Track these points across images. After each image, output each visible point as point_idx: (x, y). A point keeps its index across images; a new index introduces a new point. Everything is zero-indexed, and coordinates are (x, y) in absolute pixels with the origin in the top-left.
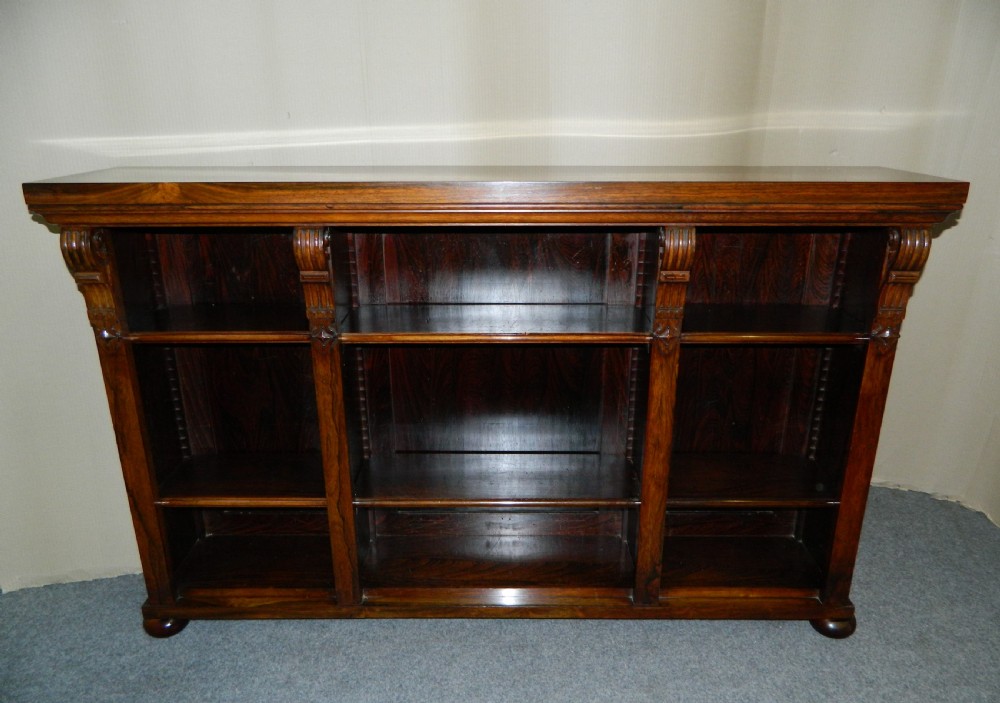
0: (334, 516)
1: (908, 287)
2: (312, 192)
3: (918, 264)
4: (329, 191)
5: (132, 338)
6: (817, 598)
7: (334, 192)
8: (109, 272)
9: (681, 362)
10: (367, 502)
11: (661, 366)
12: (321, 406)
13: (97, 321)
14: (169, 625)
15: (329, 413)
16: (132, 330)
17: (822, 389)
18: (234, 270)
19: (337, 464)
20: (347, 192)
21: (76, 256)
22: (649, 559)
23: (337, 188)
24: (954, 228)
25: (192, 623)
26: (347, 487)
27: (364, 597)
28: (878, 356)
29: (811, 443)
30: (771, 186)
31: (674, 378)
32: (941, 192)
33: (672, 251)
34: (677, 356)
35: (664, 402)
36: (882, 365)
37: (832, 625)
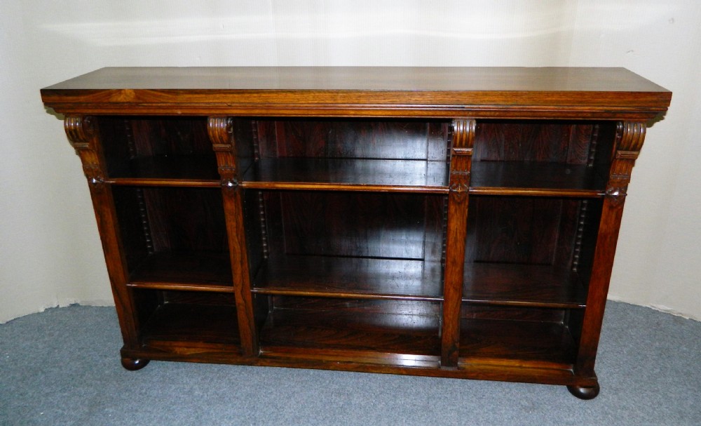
0: (239, 299)
1: (631, 162)
2: (218, 96)
3: (637, 145)
4: (228, 95)
5: (111, 182)
6: (572, 370)
7: (231, 95)
8: (95, 142)
9: (469, 206)
10: (262, 291)
11: (456, 210)
12: (229, 229)
13: (89, 172)
14: (137, 362)
15: (235, 234)
16: (111, 177)
17: (582, 223)
18: (179, 133)
19: (240, 266)
20: (240, 95)
21: (74, 133)
22: (450, 338)
23: (233, 93)
24: (661, 121)
25: (151, 362)
26: (247, 282)
27: (261, 352)
28: (611, 208)
29: (574, 259)
30: (526, 94)
31: (465, 218)
32: (649, 98)
33: (458, 136)
34: (467, 204)
35: (458, 234)
36: (614, 213)
37: (582, 390)
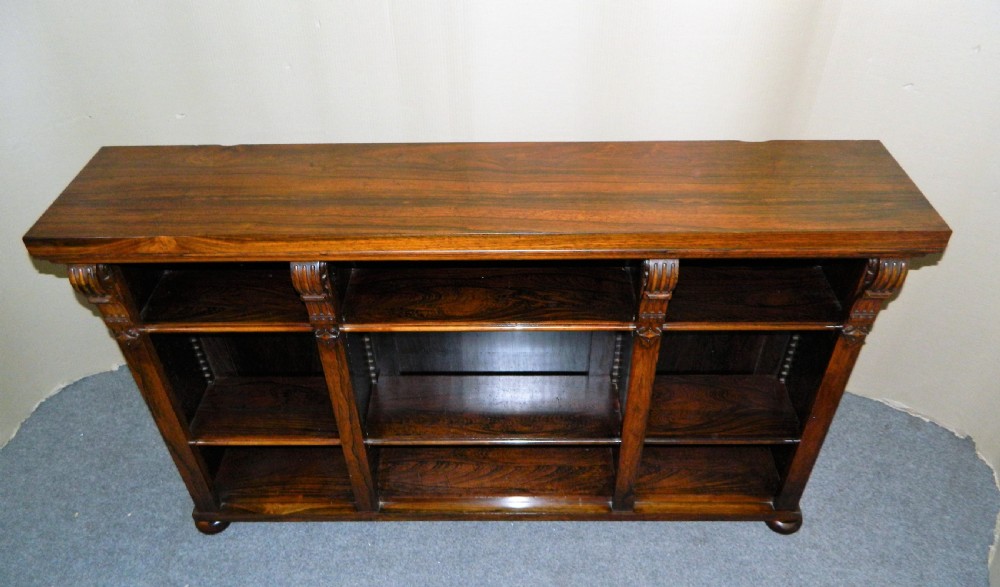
0: (348, 452)
1: (882, 304)
2: (305, 243)
3: (895, 287)
4: (321, 242)
6: (771, 503)
7: (326, 242)
8: (118, 289)
9: (661, 351)
10: (378, 442)
12: (330, 385)
13: (115, 330)
14: (216, 523)
15: (338, 389)
19: (348, 422)
20: (338, 242)
21: (87, 290)
22: (627, 483)
23: (329, 240)
24: (933, 267)
26: (359, 433)
27: (381, 503)
28: (845, 347)
29: (783, 368)
30: (754, 236)
31: (654, 363)
32: (921, 240)
33: (656, 276)
34: (658, 347)
36: (848, 354)
37: (780, 524)
